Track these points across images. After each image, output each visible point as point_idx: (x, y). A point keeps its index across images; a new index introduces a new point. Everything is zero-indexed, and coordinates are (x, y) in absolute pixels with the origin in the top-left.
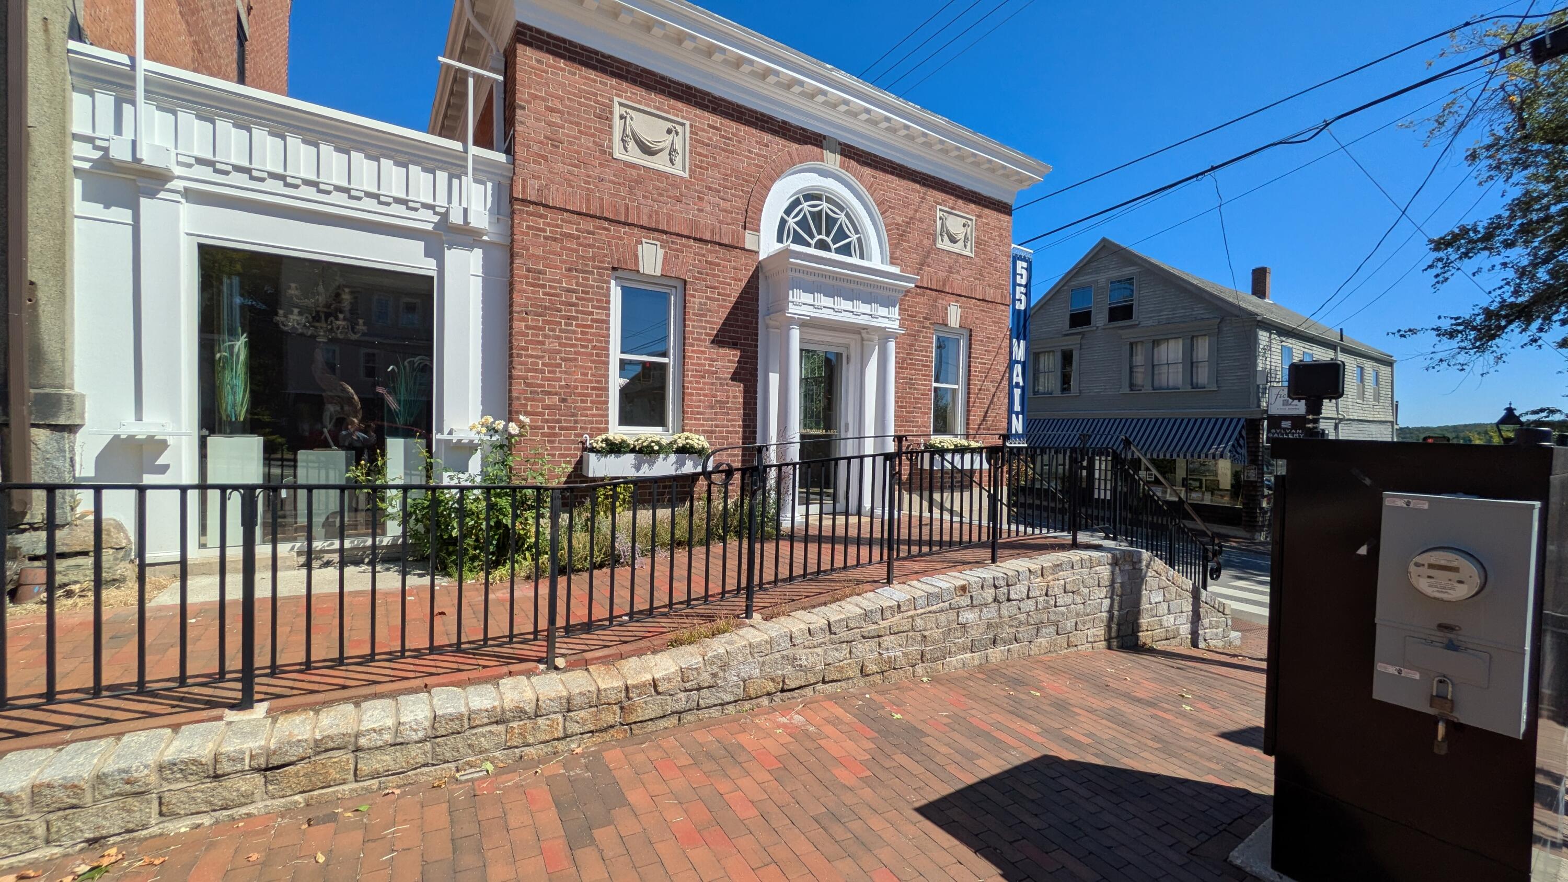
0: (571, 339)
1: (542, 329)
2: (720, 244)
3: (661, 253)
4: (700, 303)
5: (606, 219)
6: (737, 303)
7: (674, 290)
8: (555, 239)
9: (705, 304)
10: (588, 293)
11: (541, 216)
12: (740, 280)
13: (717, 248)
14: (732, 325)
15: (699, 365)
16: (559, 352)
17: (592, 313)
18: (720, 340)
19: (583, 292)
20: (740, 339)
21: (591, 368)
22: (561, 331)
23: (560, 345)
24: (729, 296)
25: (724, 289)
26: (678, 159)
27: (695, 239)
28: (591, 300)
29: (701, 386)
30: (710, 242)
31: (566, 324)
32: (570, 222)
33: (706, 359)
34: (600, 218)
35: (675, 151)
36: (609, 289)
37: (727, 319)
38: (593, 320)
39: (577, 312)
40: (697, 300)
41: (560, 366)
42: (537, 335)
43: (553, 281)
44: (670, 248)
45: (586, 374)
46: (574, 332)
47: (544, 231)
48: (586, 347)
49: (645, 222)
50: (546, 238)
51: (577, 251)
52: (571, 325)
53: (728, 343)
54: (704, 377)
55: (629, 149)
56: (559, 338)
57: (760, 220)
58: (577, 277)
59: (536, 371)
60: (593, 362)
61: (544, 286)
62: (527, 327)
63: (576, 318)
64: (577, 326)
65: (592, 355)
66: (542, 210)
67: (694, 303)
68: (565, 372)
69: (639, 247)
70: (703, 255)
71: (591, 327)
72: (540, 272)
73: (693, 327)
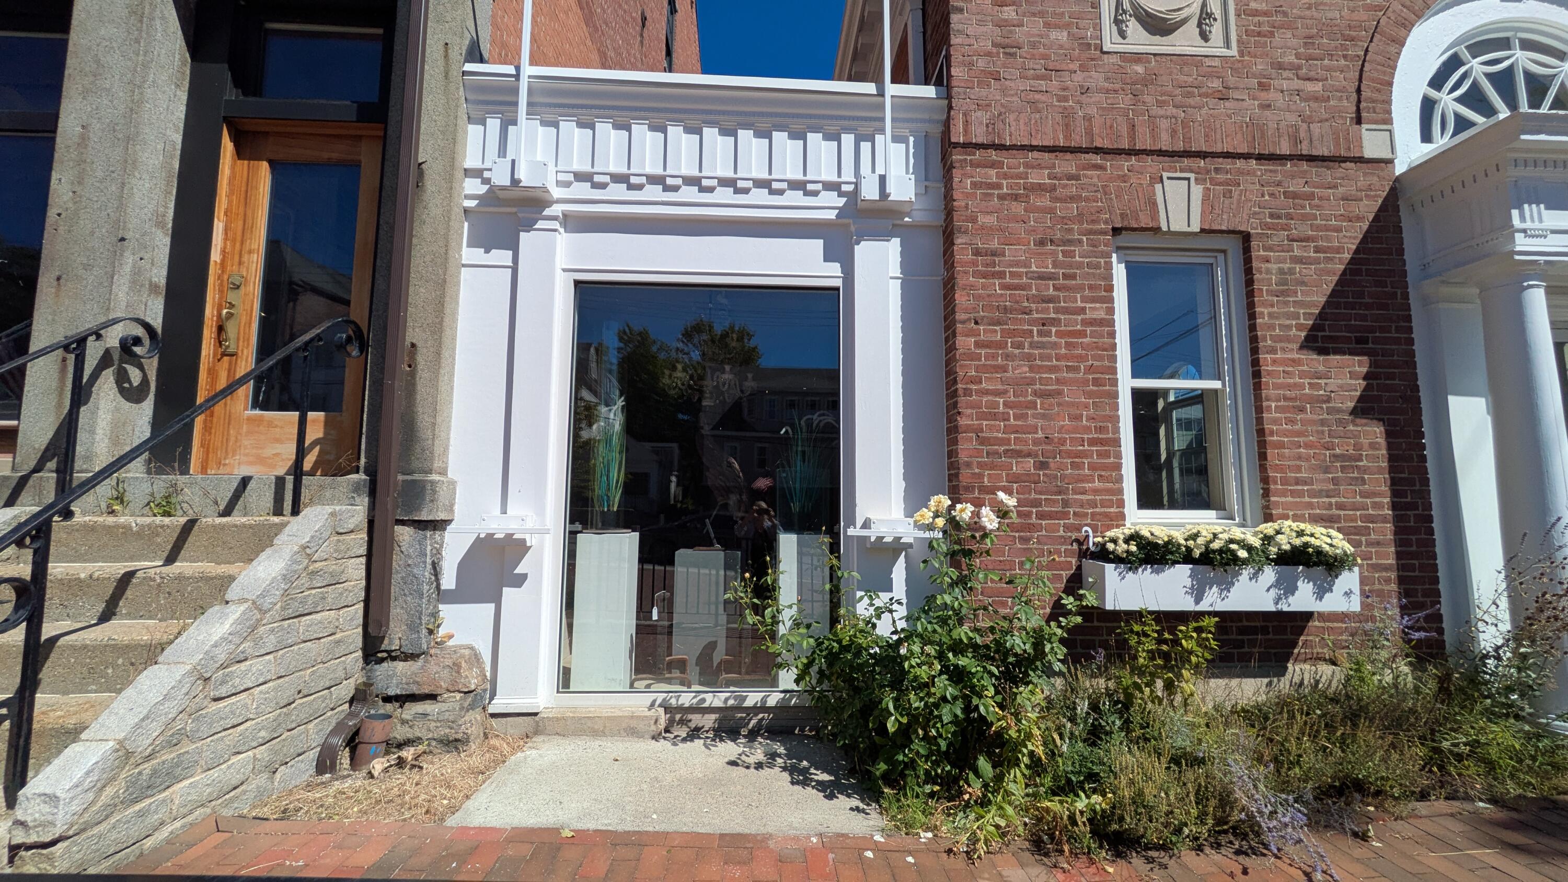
0: (1049, 358)
1: (1001, 345)
2: (1311, 159)
3: (1197, 191)
4: (1281, 271)
5: (1097, 150)
6: (1352, 261)
7: (1221, 257)
8: (1016, 197)
9: (1291, 271)
10: (1073, 277)
11: (993, 165)
12: (1359, 219)
13: (1304, 166)
14: (1349, 306)
15: (1289, 387)
16: (1032, 382)
17: (1083, 310)
18: (1320, 338)
19: (1066, 276)
20: (1372, 330)
21: (1086, 406)
22: (1032, 345)
23: (1032, 369)
24: (1339, 250)
25: (1328, 239)
26: (1216, 30)
27: (1260, 157)
28: (1081, 288)
29: (1298, 427)
30: (1290, 158)
31: (1040, 333)
32: (1040, 167)
33: (1302, 375)
34: (1087, 151)
35: (1210, 15)
36: (1109, 266)
37: (1334, 293)
38: (1085, 322)
39: (1057, 311)
40: (1274, 267)
41: (1033, 405)
42: (994, 357)
43: (1017, 264)
44: (1213, 182)
45: (1079, 418)
46: (1055, 345)
47: (998, 186)
48: (1076, 369)
49: (1165, 144)
50: (1002, 197)
51: (1052, 211)
52: (1048, 334)
53: (1348, 340)
54: (1302, 410)
55: (1129, 32)
56: (1029, 358)
57: (1389, 102)
58: (1054, 253)
59: (994, 417)
60: (1089, 395)
61: (1001, 275)
62: (978, 344)
63: (1055, 322)
64: (1059, 334)
65: (1086, 382)
66: (993, 155)
67: (1268, 272)
68: (1043, 416)
69: (1158, 187)
70: (1279, 184)
71: (1082, 334)
72: (994, 253)
73: (1271, 315)
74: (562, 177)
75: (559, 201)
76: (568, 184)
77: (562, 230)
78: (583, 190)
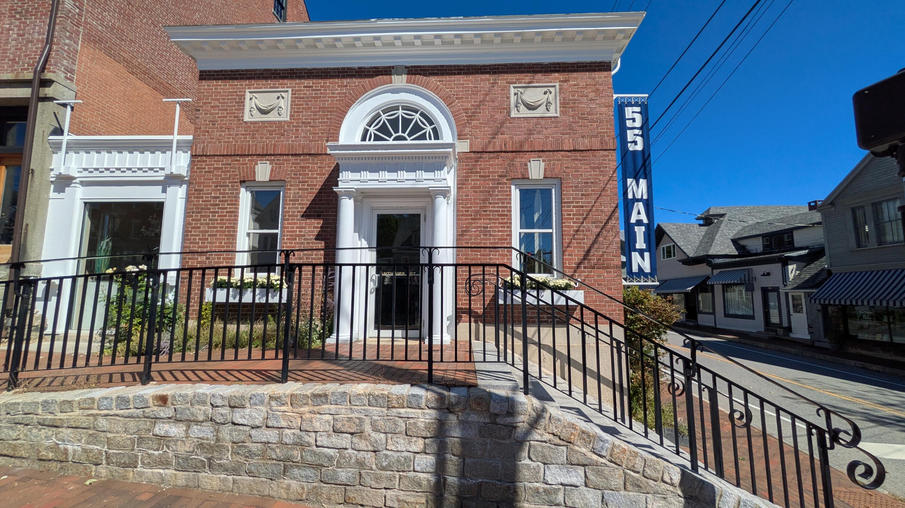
0: (214, 224)
1: (200, 220)
2: (310, 155)
3: (269, 167)
4: (295, 193)
5: (237, 155)
6: (320, 189)
8: (209, 172)
9: (298, 193)
10: (225, 197)
11: (204, 161)
12: (324, 174)
13: (308, 157)
14: (316, 204)
15: (292, 232)
16: (208, 232)
17: (226, 208)
18: (307, 215)
19: (223, 197)
20: (322, 212)
21: (224, 239)
22: (210, 220)
23: (208, 228)
24: (316, 185)
25: (311, 182)
26: (283, 112)
27: (292, 155)
28: (227, 201)
29: (293, 245)
30: (303, 154)
31: (212, 216)
32: (219, 161)
33: (297, 228)
34: (234, 155)
35: (281, 107)
36: (238, 193)
37: (313, 200)
38: (227, 212)
39: (218, 208)
40: (292, 192)
41: (207, 239)
42: (197, 224)
43: (207, 194)
44: (276, 164)
45: (221, 243)
46: (217, 220)
47: (205, 168)
48: (222, 227)
49: (259, 151)
50: (205, 172)
51: (221, 175)
52: (215, 216)
53: (314, 216)
54: (295, 239)
55: (253, 114)
56: (208, 224)
57: (338, 133)
58: (220, 190)
59: (195, 243)
60: (226, 235)
61: (202, 197)
62: (192, 220)
63: (218, 212)
64: (219, 216)
65: (225, 231)
66: (204, 158)
67: (290, 193)
68: (210, 243)
69: (256, 166)
70: (298, 164)
71: (225, 216)
72: (201, 190)
73: (289, 208)
74: (79, 170)
75: (79, 177)
76: (81, 172)
77: (80, 186)
78: (86, 174)
